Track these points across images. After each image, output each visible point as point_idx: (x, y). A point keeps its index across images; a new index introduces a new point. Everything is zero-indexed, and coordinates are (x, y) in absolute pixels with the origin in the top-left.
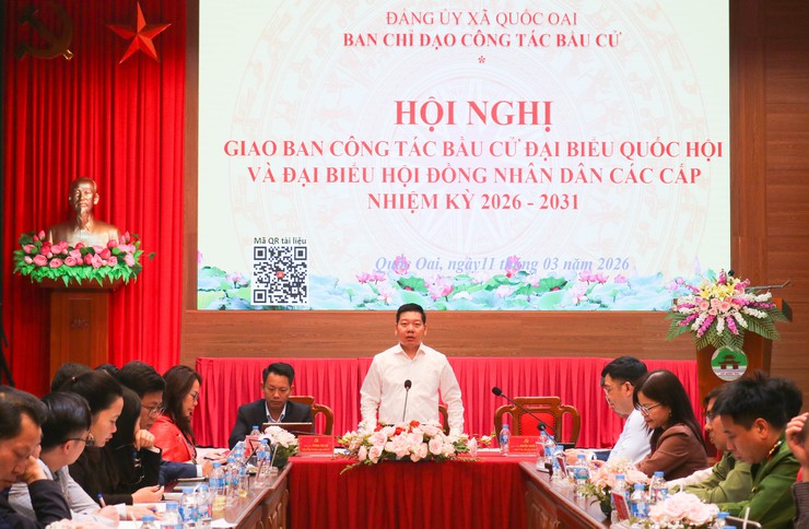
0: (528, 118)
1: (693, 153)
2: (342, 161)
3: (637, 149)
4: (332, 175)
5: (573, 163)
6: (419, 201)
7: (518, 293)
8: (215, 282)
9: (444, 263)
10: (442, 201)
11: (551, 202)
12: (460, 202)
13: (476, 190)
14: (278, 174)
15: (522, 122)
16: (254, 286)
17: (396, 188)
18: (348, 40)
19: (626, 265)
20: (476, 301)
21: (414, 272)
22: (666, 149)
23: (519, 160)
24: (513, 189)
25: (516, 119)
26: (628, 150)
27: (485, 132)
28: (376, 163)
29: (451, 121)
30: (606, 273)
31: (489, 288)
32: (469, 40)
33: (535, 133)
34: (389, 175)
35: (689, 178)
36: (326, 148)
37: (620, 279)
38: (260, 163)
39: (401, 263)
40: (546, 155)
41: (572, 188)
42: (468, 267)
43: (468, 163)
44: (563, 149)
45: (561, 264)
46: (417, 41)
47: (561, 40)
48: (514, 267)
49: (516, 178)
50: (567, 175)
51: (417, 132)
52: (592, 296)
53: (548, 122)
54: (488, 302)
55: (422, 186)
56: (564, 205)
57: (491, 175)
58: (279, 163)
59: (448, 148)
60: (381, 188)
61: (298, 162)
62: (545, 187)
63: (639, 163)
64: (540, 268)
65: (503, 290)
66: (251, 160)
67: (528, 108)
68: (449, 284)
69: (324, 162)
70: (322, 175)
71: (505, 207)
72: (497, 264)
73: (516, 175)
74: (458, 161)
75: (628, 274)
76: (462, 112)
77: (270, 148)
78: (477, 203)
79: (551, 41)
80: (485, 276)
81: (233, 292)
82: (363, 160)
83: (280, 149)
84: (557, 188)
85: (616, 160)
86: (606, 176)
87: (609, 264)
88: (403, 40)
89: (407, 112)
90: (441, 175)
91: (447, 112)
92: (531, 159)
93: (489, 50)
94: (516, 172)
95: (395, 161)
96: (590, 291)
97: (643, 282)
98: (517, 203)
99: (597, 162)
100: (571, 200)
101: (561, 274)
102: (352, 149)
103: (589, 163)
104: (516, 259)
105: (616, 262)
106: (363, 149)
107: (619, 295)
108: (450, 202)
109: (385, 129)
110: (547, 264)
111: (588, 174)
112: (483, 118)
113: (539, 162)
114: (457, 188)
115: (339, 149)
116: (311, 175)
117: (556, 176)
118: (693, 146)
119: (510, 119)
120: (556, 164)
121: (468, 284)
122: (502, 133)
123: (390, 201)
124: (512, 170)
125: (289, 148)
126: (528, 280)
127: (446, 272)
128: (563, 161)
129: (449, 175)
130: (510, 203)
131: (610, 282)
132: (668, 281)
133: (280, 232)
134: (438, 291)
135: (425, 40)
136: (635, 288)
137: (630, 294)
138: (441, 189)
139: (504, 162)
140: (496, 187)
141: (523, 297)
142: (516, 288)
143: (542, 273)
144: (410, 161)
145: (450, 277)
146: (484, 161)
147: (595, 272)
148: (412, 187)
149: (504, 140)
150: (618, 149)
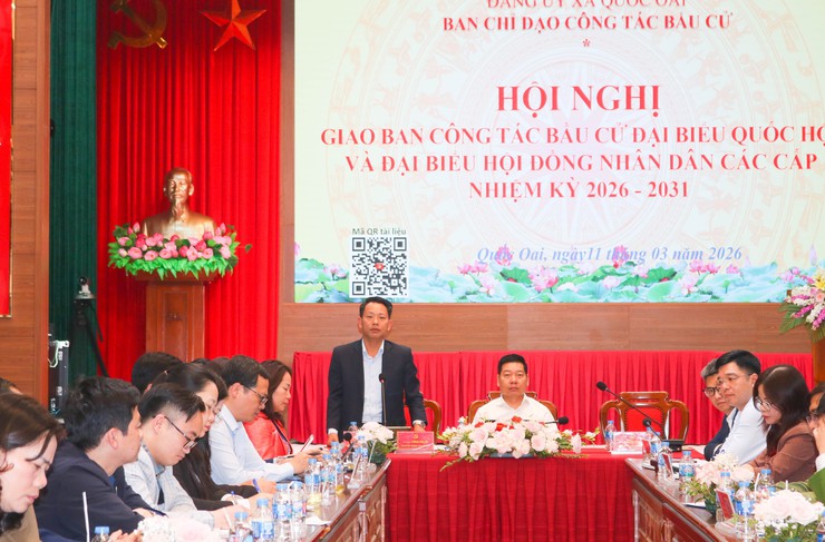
0: (635, 102)
1: (808, 137)
2: (441, 149)
3: (749, 134)
4: (432, 163)
5: (682, 149)
6: (522, 189)
7: (625, 284)
8: (313, 274)
9: (548, 254)
10: (546, 189)
11: (660, 189)
12: (564, 190)
13: (581, 178)
14: (377, 163)
15: (629, 106)
16: (353, 277)
17: (498, 176)
18: (448, 24)
19: (738, 254)
20: (581, 292)
21: (518, 263)
22: (780, 134)
23: (625, 146)
24: (620, 176)
25: (623, 104)
26: (739, 135)
27: (590, 117)
28: (477, 151)
29: (555, 107)
30: (717, 263)
31: (595, 279)
32: (574, 23)
33: (642, 118)
34: (492, 163)
35: (804, 164)
36: (425, 135)
37: (732, 269)
38: (358, 152)
39: (503, 254)
40: (654, 141)
41: (681, 175)
42: (574, 257)
43: (573, 151)
44: (672, 134)
45: (670, 254)
46: (519, 23)
47: (669, 22)
48: (621, 256)
49: (623, 165)
50: (676, 162)
51: (519, 118)
52: (703, 287)
53: (655, 106)
54: (595, 294)
55: (524, 175)
56: (673, 192)
57: (596, 162)
58: (377, 151)
59: (552, 135)
60: (483, 177)
61: (397, 150)
62: (652, 173)
63: (751, 148)
64: (648, 258)
65: (610, 281)
66: (348, 148)
67: (635, 93)
68: (554, 276)
69: (423, 150)
70: (422, 163)
71: (612, 196)
72: (604, 253)
73: (623, 162)
74: (562, 148)
75: (741, 264)
76: (566, 97)
77: (368, 136)
78: (583, 191)
79: (658, 23)
80: (590, 267)
81: (331, 284)
82: (463, 147)
83: (379, 137)
84: (665, 175)
85: (728, 146)
86: (716, 162)
87: (721, 253)
88: (504, 24)
89: (510, 98)
90: (545, 163)
91: (551, 98)
92: (639, 145)
93: (594, 32)
94: (623, 159)
95: (496, 148)
96: (700, 282)
97: (756, 272)
98: (624, 191)
99: (707, 148)
100: (680, 187)
101: (670, 263)
102: (452, 136)
103: (699, 148)
104: (623, 249)
105: (727, 252)
106: (463, 136)
107: (731, 286)
108: (554, 190)
109: (486, 116)
110: (655, 254)
111: (698, 160)
112: (588, 103)
113: (646, 149)
114: (562, 175)
115: (439, 136)
116: (410, 164)
117: (665, 163)
118: (808, 131)
119: (616, 104)
120: (665, 150)
121: (573, 275)
122: (608, 119)
123: (493, 190)
124: (618, 157)
125: (387, 136)
126: (635, 270)
127: (550, 263)
128: (672, 147)
129: (553, 163)
130: (617, 191)
131: (723, 272)
132: (783, 271)
133: (379, 223)
134: (542, 281)
135: (527, 23)
136: (748, 278)
137: (742, 285)
138: (545, 177)
139: (611, 149)
140: (602, 175)
141: (630, 288)
142: (624, 279)
143: (651, 264)
144: (512, 148)
145: (555, 268)
146: (588, 148)
147: (706, 261)
148: (515, 175)
149: (611, 126)
150: (729, 135)
